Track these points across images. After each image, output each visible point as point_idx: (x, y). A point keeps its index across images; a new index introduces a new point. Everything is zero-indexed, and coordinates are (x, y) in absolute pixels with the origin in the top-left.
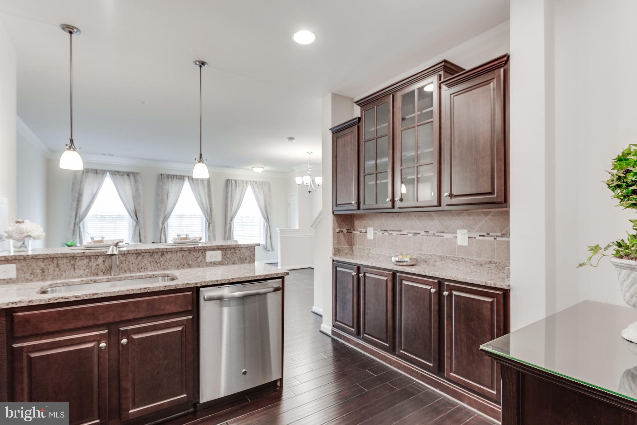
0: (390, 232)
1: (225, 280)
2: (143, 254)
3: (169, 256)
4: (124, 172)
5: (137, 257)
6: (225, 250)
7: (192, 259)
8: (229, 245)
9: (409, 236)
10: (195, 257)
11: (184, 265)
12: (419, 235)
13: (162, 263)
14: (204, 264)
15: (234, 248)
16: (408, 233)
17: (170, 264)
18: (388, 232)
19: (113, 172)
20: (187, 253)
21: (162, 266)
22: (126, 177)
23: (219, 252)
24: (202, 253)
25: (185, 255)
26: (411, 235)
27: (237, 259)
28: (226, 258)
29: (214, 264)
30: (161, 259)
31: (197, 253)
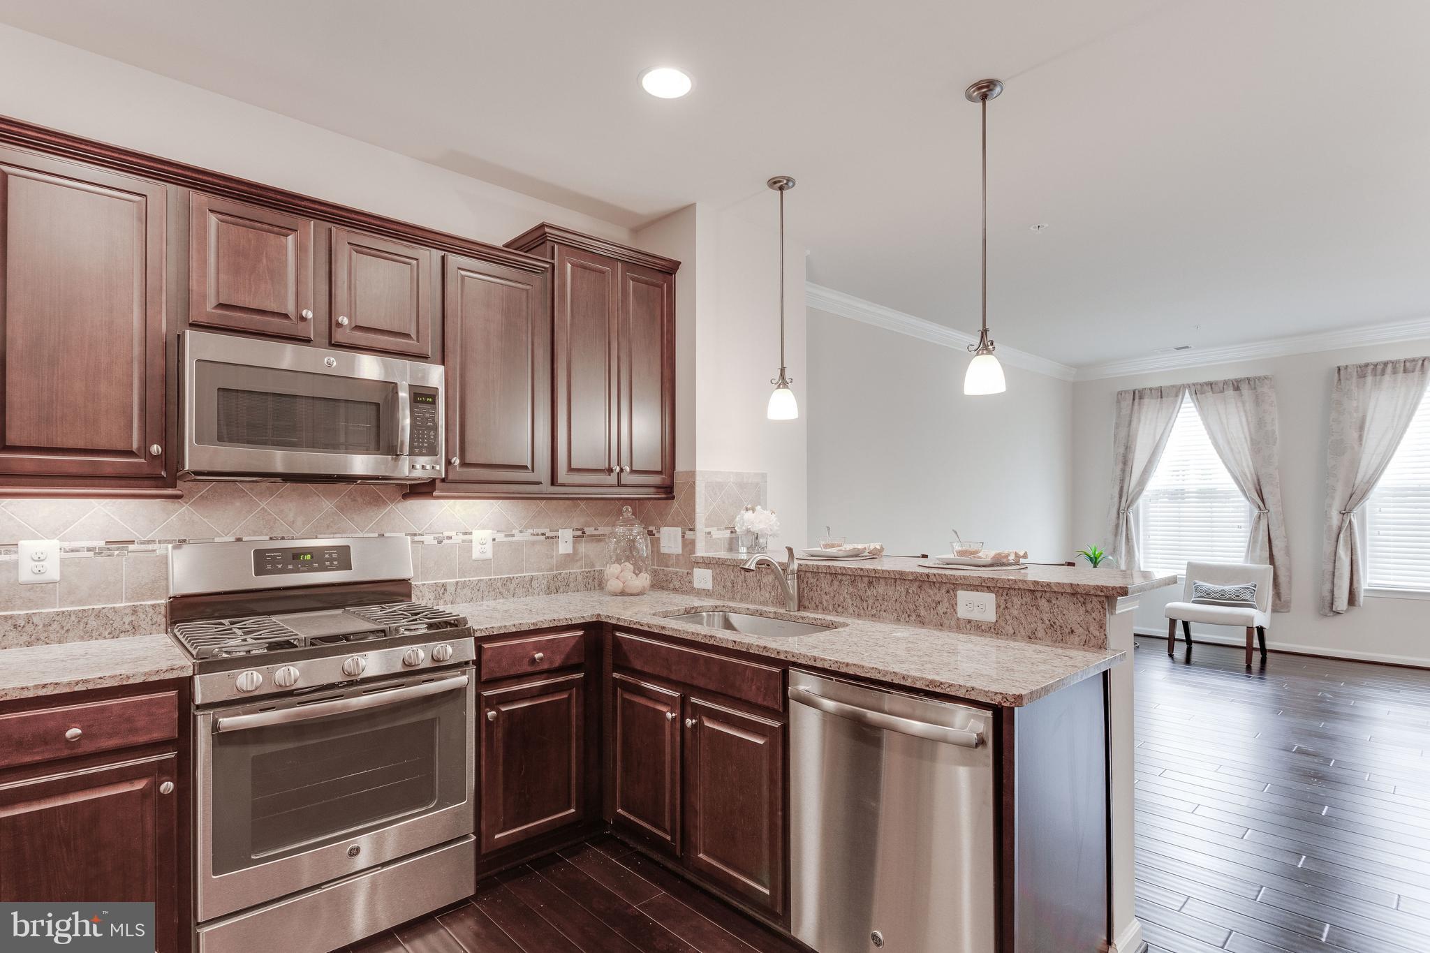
1: (829, 662)
2: (840, 577)
3: (881, 589)
4: (1225, 383)
5: (832, 580)
6: (1004, 594)
7: (926, 605)
8: (1015, 581)
10: (933, 601)
11: (909, 616)
13: (871, 601)
14: (953, 623)
15: (1032, 592)
17: (884, 607)
19: (1199, 387)
20: (914, 588)
21: (870, 609)
22: (1230, 392)
23: (989, 599)
24: (948, 592)
25: (911, 591)
27: (1041, 627)
28: (1008, 617)
29: (977, 628)
30: (869, 593)
31: (936, 591)
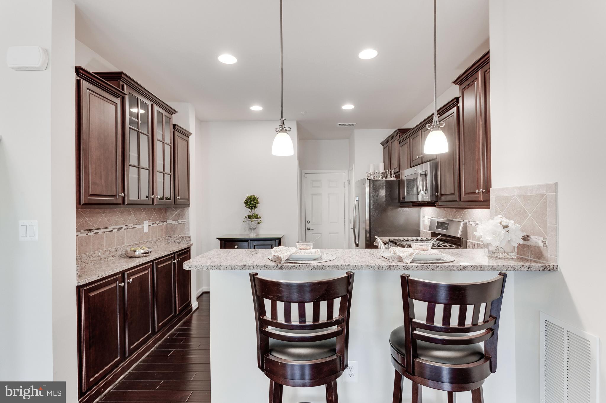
0: (95, 231)
9: (114, 232)
12: (122, 230)
16: (113, 229)
18: (93, 232)
26: (115, 230)
